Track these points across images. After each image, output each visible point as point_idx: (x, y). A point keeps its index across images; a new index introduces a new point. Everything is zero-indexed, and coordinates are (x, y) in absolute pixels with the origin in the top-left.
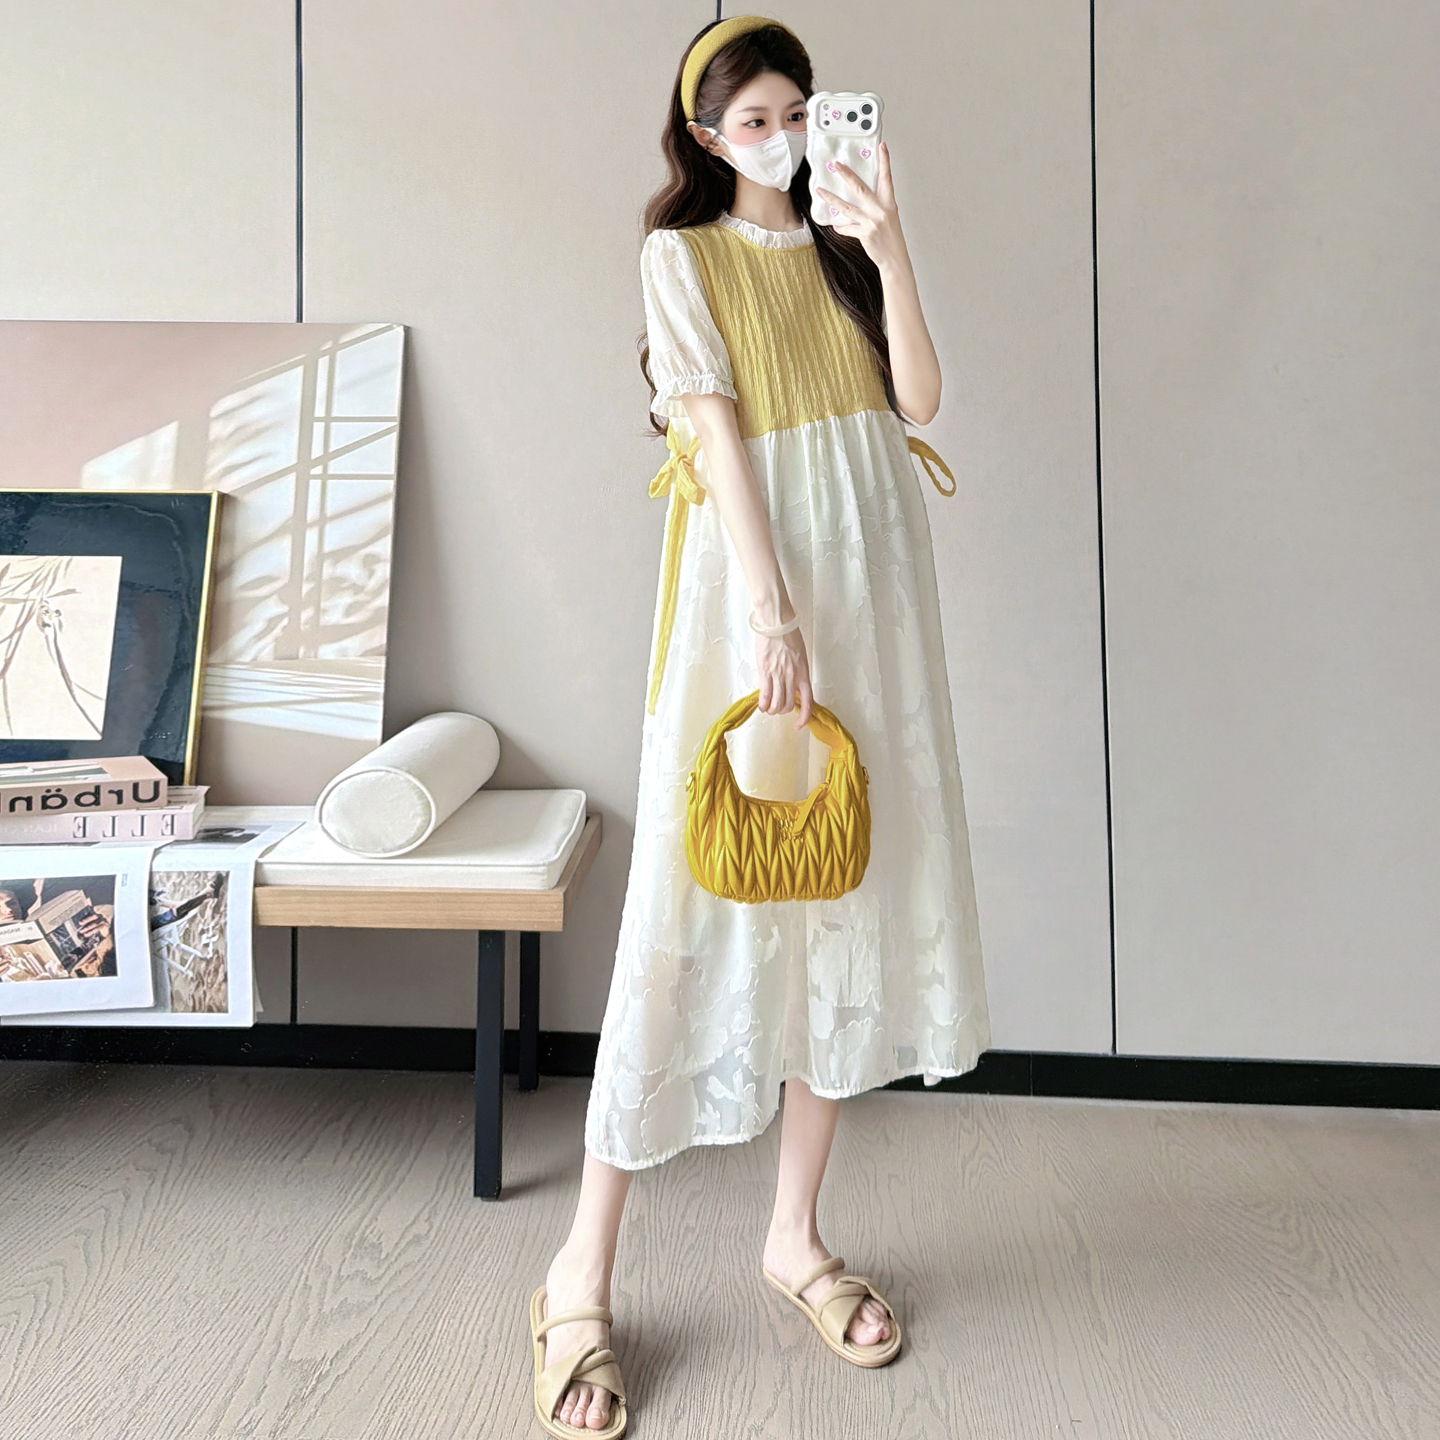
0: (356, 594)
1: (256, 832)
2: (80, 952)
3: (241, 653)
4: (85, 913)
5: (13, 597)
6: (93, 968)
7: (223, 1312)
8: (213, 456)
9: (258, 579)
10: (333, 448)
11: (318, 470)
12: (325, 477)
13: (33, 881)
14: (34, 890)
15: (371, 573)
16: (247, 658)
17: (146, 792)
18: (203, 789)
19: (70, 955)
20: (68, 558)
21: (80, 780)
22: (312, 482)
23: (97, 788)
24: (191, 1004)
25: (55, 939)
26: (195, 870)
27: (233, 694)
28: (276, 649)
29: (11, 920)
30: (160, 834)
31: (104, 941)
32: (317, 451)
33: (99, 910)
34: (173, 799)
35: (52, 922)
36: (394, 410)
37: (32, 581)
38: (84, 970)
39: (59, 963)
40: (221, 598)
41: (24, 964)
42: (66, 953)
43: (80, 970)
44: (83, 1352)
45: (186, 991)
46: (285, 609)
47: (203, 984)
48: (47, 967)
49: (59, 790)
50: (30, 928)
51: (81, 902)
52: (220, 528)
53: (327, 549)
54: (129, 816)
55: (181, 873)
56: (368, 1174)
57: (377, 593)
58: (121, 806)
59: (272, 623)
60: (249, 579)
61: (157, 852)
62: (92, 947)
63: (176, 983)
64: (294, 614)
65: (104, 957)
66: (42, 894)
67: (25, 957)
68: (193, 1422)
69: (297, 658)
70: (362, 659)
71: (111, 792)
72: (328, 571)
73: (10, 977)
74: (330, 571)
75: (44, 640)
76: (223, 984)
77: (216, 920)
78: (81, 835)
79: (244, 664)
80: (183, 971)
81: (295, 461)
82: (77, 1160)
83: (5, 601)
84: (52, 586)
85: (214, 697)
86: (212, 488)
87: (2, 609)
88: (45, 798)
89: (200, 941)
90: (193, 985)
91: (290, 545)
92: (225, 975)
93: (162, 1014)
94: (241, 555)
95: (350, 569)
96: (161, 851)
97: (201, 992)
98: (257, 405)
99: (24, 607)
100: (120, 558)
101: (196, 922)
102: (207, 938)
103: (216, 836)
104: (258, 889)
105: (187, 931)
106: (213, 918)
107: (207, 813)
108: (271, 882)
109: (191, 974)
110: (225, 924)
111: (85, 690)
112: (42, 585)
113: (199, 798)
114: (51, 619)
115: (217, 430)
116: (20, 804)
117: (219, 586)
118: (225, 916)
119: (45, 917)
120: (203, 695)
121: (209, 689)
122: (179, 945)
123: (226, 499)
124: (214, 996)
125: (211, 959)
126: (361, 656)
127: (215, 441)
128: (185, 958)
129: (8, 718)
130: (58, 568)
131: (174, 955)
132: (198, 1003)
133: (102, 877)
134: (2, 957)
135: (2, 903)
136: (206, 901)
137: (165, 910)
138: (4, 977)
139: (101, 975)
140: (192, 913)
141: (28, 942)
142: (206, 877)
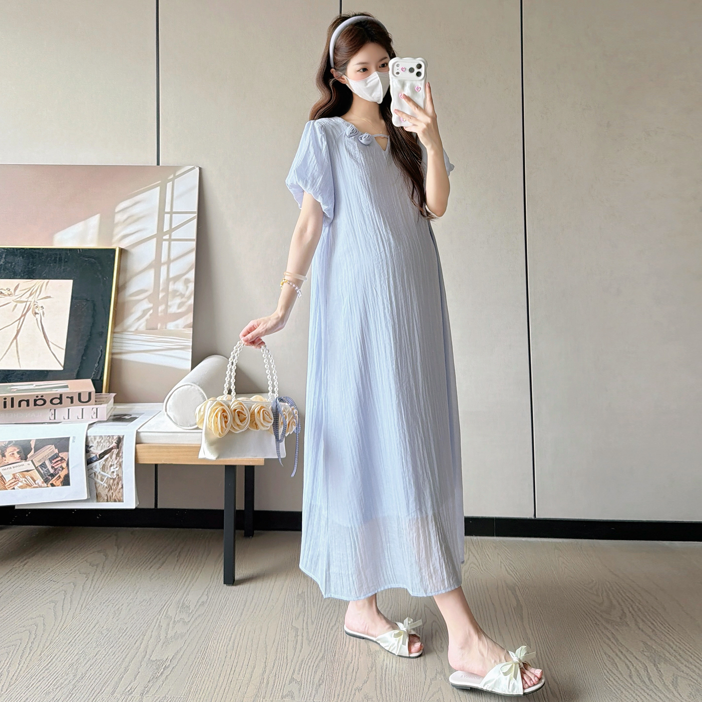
0: (182, 298)
1: (137, 417)
2: (53, 475)
3: (130, 326)
4: (56, 456)
5: (21, 300)
6: (59, 482)
7: (119, 638)
8: (117, 230)
9: (138, 291)
10: (173, 227)
11: (167, 237)
12: (170, 240)
13: (30, 440)
14: (31, 446)
15: (187, 287)
16: (133, 329)
17: (85, 398)
18: (113, 395)
19: (48, 477)
20: (47, 280)
21: (54, 391)
22: (164, 242)
23: (61, 395)
24: (106, 498)
25: (40, 469)
26: (108, 435)
27: (126, 346)
28: (147, 325)
29: (20, 460)
30: (91, 417)
31: (64, 470)
32: (166, 228)
33: (61, 455)
34: (97, 400)
35: (39, 461)
36: (195, 209)
37: (30, 292)
38: (54, 483)
39: (42, 480)
40: (120, 301)
41: (26, 481)
43: (52, 483)
44: (52, 658)
45: (103, 492)
46: (151, 305)
47: (112, 489)
48: (36, 482)
49: (42, 396)
51: (53, 451)
52: (120, 265)
53: (171, 276)
54: (76, 409)
55: (101, 437)
56: (186, 574)
57: (189, 298)
58: (72, 404)
59: (145, 312)
60: (134, 291)
61: (90, 425)
62: (58, 473)
63: (99, 489)
64: (155, 308)
65: (64, 478)
66: (34, 447)
67: (26, 478)
68: (104, 689)
69: (157, 329)
71: (67, 397)
73: (19, 487)
74: (172, 287)
75: (36, 321)
76: (121, 489)
77: (118, 459)
78: (53, 418)
79: (131, 332)
80: (102, 484)
81: (155, 233)
82: (51, 569)
83: (17, 302)
84: (39, 295)
85: (116, 348)
86: (116, 246)
87: (16, 306)
88: (35, 401)
89: (110, 470)
90: (107, 490)
91: (153, 275)
92: (122, 485)
93: (92, 503)
94: (131, 278)
95: (180, 286)
96: (92, 426)
97: (111, 493)
98: (137, 205)
99: (26, 305)
100: (71, 281)
101: (108, 461)
102: (114, 469)
103: (119, 418)
104: (137, 445)
105: (104, 466)
106: (116, 459)
107: (115, 407)
108: (144, 441)
109: (106, 485)
110: (122, 462)
111: (55, 345)
112: (34, 294)
113: (110, 400)
114: (39, 310)
115: (119, 218)
116: (24, 404)
117: (120, 294)
118: (122, 458)
119: (35, 458)
120: (112, 347)
121: (115, 344)
122: (99, 472)
123: (122, 251)
124: (117, 495)
125: (115, 478)
126: (184, 328)
127: (117, 224)
128: (103, 478)
129: (19, 359)
130: (42, 285)
131: (98, 477)
132: (109, 498)
133: (63, 438)
134: (15, 478)
135: (15, 452)
136: (113, 451)
137: (93, 455)
138: (16, 487)
139: (62, 486)
140: (106, 457)
141: (28, 471)
142: (113, 438)
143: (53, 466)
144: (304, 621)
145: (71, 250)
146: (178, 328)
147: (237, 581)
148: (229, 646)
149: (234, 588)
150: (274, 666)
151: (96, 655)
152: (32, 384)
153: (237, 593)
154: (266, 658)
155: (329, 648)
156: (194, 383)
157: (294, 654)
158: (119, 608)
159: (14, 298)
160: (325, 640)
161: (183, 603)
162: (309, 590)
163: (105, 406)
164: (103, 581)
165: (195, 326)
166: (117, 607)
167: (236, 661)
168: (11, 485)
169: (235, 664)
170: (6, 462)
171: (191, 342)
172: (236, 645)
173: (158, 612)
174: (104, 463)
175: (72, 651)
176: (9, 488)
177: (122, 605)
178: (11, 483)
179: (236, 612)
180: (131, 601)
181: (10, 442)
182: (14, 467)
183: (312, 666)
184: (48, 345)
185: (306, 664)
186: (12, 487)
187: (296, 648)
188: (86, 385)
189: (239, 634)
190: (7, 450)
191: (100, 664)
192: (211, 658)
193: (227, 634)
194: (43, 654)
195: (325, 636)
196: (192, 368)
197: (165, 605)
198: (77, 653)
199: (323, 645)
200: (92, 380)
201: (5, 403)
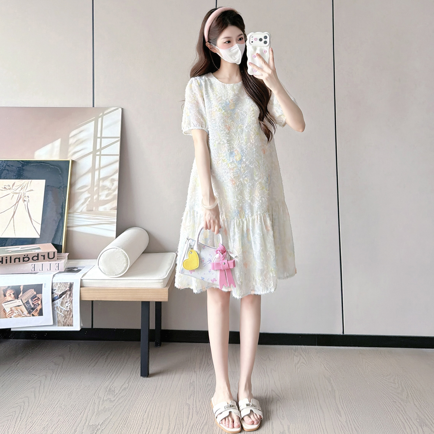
0: (109, 190)
1: (81, 269)
2: (33, 309)
3: (78, 209)
5: (16, 192)
6: (36, 314)
8: (70, 149)
9: (83, 186)
10: (102, 147)
11: (98, 153)
12: (100, 155)
13: (20, 286)
14: (20, 289)
15: (113, 184)
16: (79, 211)
17: (51, 256)
18: (67, 254)
20: (31, 180)
21: (33, 252)
22: (97, 157)
23: (38, 254)
24: (63, 324)
25: (26, 305)
26: (64, 282)
27: (75, 222)
28: (87, 208)
29: (14, 299)
30: (55, 270)
31: (40, 305)
32: (98, 147)
34: (59, 258)
35: (25, 299)
37: (21, 187)
38: (34, 314)
39: (27, 312)
40: (73, 192)
41: (18, 313)
42: (29, 309)
45: (62, 320)
46: (89, 195)
47: (66, 318)
48: (24, 313)
49: (27, 255)
50: (19, 302)
51: (33, 293)
52: (72, 171)
53: (101, 177)
54: (46, 264)
55: (60, 283)
57: (114, 190)
58: (44, 260)
59: (86, 199)
60: (80, 186)
61: (54, 276)
62: (36, 307)
63: (59, 318)
64: (92, 197)
65: (39, 310)
66: (23, 291)
67: (18, 311)
69: (93, 211)
70: (110, 211)
71: (42, 256)
72: (101, 184)
73: (14, 316)
74: (102, 183)
76: (72, 318)
77: (70, 298)
78: (34, 270)
79: (78, 213)
80: (61, 315)
81: (92, 150)
83: (14, 193)
84: (26, 189)
85: (71, 223)
86: (70, 159)
87: (13, 196)
88: (24, 258)
89: (66, 305)
90: (64, 318)
91: (91, 176)
92: (72, 315)
93: (55, 327)
94: (78, 179)
95: (107, 183)
97: (66, 320)
98: (81, 133)
99: (19, 195)
100: (45, 180)
101: (65, 299)
102: (68, 304)
103: (70, 270)
104: (81, 288)
105: (62, 302)
107: (68, 262)
108: (85, 286)
109: (63, 315)
110: (72, 300)
111: (35, 221)
112: (24, 188)
113: (66, 257)
114: (26, 198)
115: (71, 141)
116: (17, 260)
118: (72, 297)
119: (23, 298)
120: (67, 223)
121: (69, 221)
122: (60, 307)
124: (70, 322)
125: (69, 310)
127: (71, 144)
128: (62, 310)
129: (15, 231)
130: (28, 183)
131: (58, 310)
132: (65, 324)
133: (39, 284)
134: (12, 311)
135: (12, 294)
136: (67, 292)
137: (55, 296)
138: (12, 316)
139: (39, 316)
140: (63, 296)
141: (19, 306)
142: (67, 284)
143: (33, 303)
146: (106, 210)
152: (19, 247)
159: (12, 191)
161: (110, 388)
163: (62, 262)
165: (119, 209)
168: (9, 315)
170: (6, 300)
171: (116, 219)
174: (62, 300)
176: (8, 317)
178: (9, 314)
181: (9, 287)
184: (32, 222)
186: (10, 317)
190: (7, 292)
201: (6, 260)
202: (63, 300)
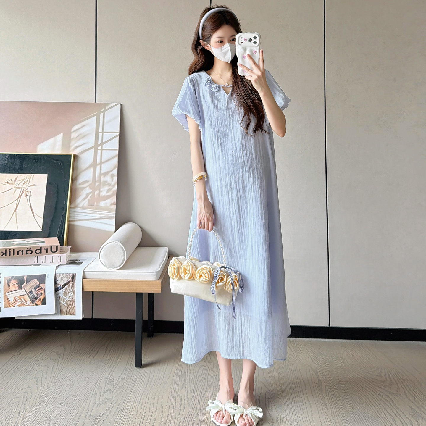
0: (109, 186)
2: (36, 298)
3: (79, 204)
4: (38, 286)
5: (18, 187)
6: (39, 303)
8: (72, 143)
9: (84, 182)
10: (104, 141)
11: (100, 148)
12: (102, 150)
13: (24, 276)
14: (24, 279)
15: (113, 180)
16: (81, 206)
17: (54, 249)
18: (70, 247)
19: (33, 299)
20: (33, 174)
21: (37, 245)
22: (98, 151)
23: (41, 248)
24: (66, 313)
25: (29, 294)
26: (67, 273)
27: (78, 216)
28: (88, 203)
29: (18, 289)
30: (57, 262)
31: (43, 295)
32: (100, 142)
33: (41, 285)
34: (61, 251)
35: (29, 289)
36: (118, 130)
37: (23, 181)
39: (30, 301)
40: (74, 188)
41: (21, 302)
42: (32, 298)
43: (36, 303)
45: (64, 309)
46: (91, 191)
47: (69, 307)
48: (27, 303)
49: (30, 248)
51: (37, 283)
52: (74, 165)
53: (102, 172)
54: (49, 256)
55: (63, 274)
56: (111, 360)
57: (114, 186)
58: (47, 253)
59: (88, 195)
60: (81, 182)
62: (39, 297)
63: (62, 307)
64: (93, 192)
65: (42, 300)
66: (26, 281)
67: (21, 300)
69: (94, 206)
70: (110, 206)
71: (45, 249)
72: (102, 179)
73: (17, 305)
75: (27, 200)
76: (74, 307)
77: (73, 288)
78: (36, 262)
79: (80, 207)
80: (64, 304)
81: (93, 145)
82: (34, 357)
83: (16, 188)
84: (29, 184)
85: (72, 217)
86: (72, 153)
87: (16, 190)
88: (27, 251)
89: (68, 295)
90: (66, 308)
91: (92, 171)
92: (75, 305)
93: (58, 316)
94: (79, 174)
95: (108, 178)
96: (58, 267)
97: (68, 310)
98: (83, 128)
99: (21, 190)
100: (47, 175)
101: (67, 289)
102: (70, 294)
103: (73, 262)
104: (83, 280)
105: (65, 292)
106: (72, 288)
107: (70, 255)
108: (87, 277)
109: (66, 305)
110: (75, 290)
111: (38, 215)
112: (26, 183)
113: (68, 250)
114: (28, 194)
115: (73, 135)
116: (20, 253)
117: (74, 184)
118: (75, 287)
119: (27, 288)
120: (69, 217)
121: (71, 215)
122: (62, 296)
123: (75, 156)
124: (72, 311)
125: (71, 300)
126: (110, 205)
127: (73, 139)
128: (64, 300)
129: (17, 224)
130: (30, 178)
131: (61, 299)
132: (67, 313)
133: (42, 275)
134: (15, 300)
135: (15, 284)
136: (70, 283)
137: (59, 286)
139: (42, 305)
140: (66, 287)
141: (22, 295)
142: (70, 275)
143: (37, 292)
144: (185, 391)
145: (46, 155)
146: (106, 205)
147: (143, 365)
148: (139, 407)
149: (141, 369)
150: (167, 420)
151: (61, 412)
152: (25, 241)
153: (143, 373)
154: (162, 415)
155: (201, 408)
156: (117, 241)
157: (180, 412)
158: (73, 382)
159: (15, 185)
160: (199, 404)
161: (109, 379)
162: (188, 371)
163: (65, 254)
164: (63, 365)
165: (117, 204)
166: (72, 381)
167: (143, 416)
168: (13, 304)
169: (143, 419)
170: (10, 290)
171: (115, 214)
172: (143, 407)
173: (94, 385)
175: (47, 409)
176: (12, 306)
177: (75, 380)
178: (13, 303)
179: (143, 385)
180: (79, 378)
181: (12, 277)
182: (14, 293)
183: (191, 420)
184: (34, 216)
185: (187, 419)
186: (14, 306)
187: (181, 408)
188: (54, 241)
189: (145, 399)
190: (11, 282)
191: (63, 418)
192: (128, 415)
193: (138, 399)
194: (31, 411)
195: (199, 401)
196: (116, 230)
197: (98, 380)
198: (50, 411)
199: (198, 407)
200: (58, 238)
201: (10, 252)
202: (66, 290)
